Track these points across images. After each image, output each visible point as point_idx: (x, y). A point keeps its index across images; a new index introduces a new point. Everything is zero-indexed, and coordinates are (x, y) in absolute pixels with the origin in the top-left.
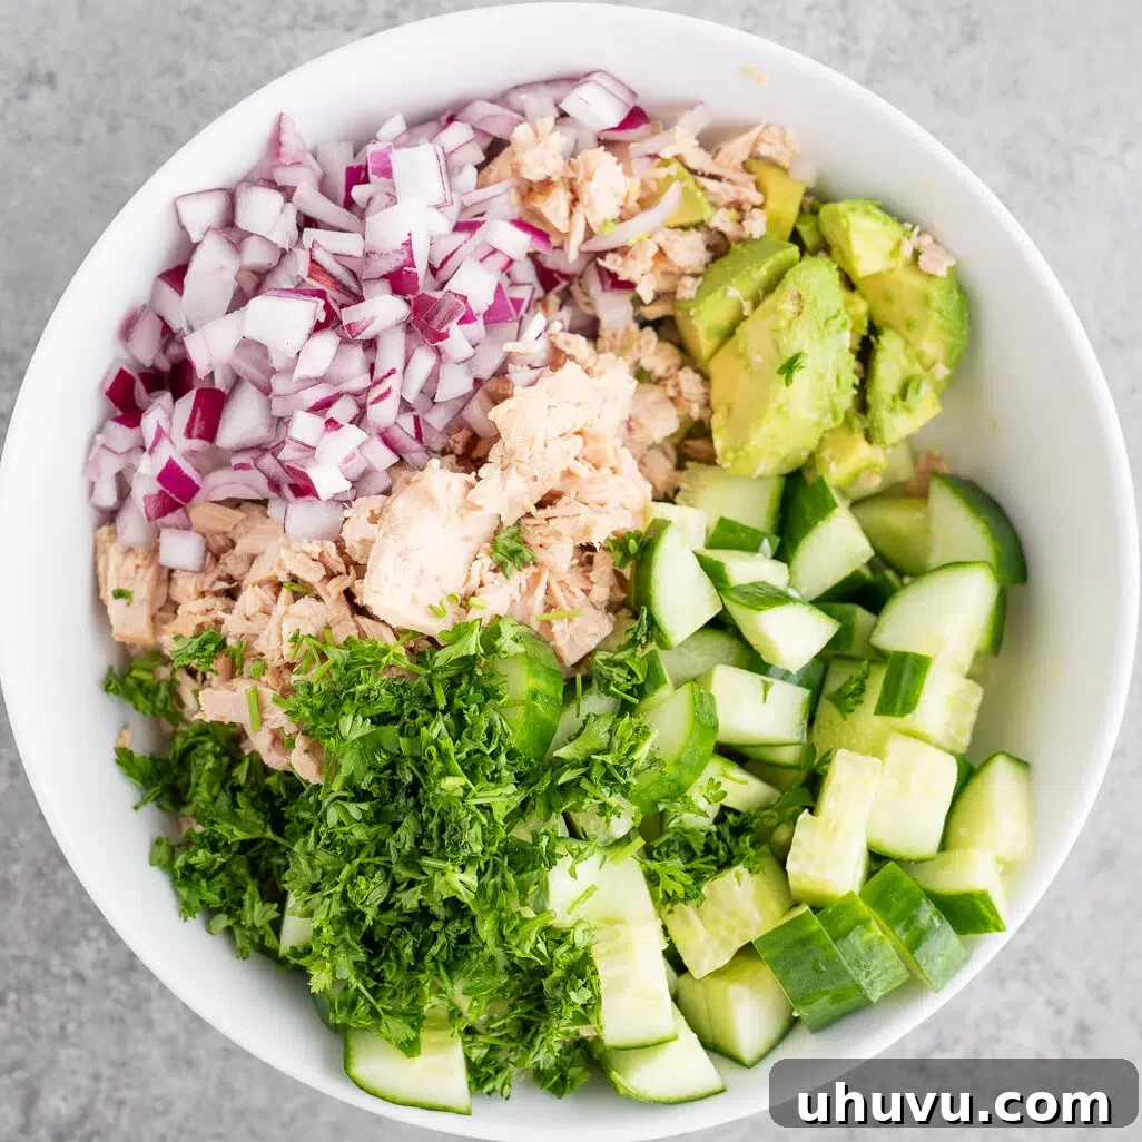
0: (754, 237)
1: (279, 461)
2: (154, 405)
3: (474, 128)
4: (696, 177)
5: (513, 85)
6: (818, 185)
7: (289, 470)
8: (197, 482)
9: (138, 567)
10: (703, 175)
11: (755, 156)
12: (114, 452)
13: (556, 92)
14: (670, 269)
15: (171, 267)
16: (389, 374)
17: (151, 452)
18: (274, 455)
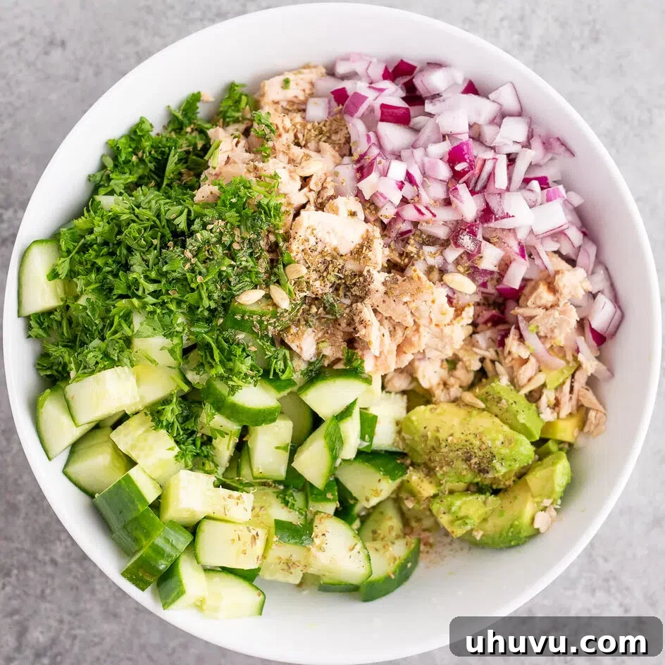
0: (540, 415)
1: (376, 158)
2: (397, 87)
3: (580, 247)
4: (570, 378)
5: (607, 266)
6: (575, 449)
7: (371, 164)
8: (356, 114)
9: (304, 90)
10: (572, 382)
11: (588, 410)
12: (367, 69)
13: (607, 291)
14: (515, 369)
15: (477, 87)
16: (433, 214)
17: (369, 87)
18: (379, 154)
